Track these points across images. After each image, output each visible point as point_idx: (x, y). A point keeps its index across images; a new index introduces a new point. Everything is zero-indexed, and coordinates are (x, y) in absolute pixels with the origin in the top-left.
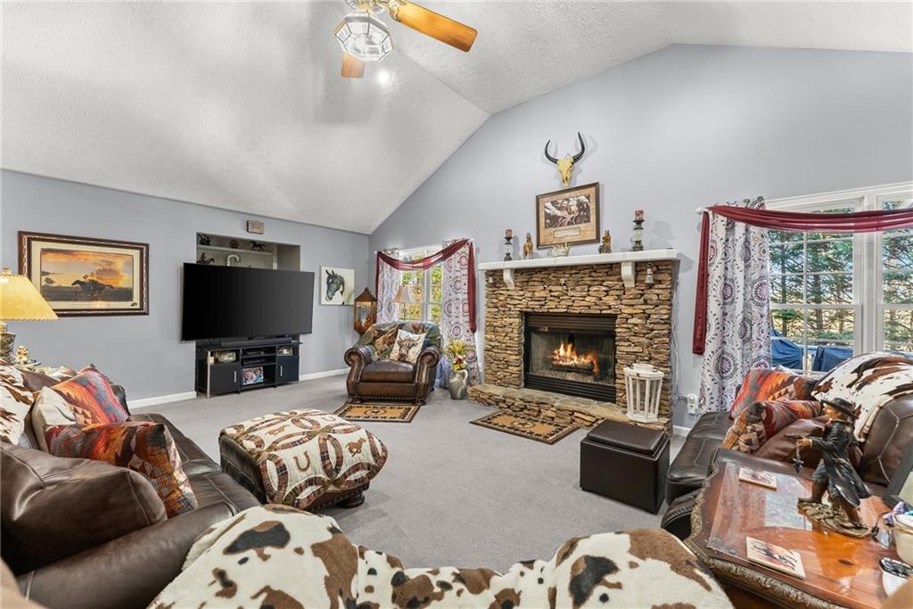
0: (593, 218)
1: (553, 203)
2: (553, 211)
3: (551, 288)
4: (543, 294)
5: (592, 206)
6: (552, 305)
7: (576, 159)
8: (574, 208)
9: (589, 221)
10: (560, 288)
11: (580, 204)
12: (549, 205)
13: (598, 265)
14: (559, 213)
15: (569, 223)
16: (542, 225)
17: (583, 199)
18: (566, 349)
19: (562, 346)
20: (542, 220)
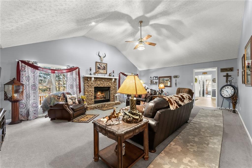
0: (106, 69)
1: (99, 64)
2: (99, 66)
3: (101, 82)
4: (99, 83)
5: (106, 67)
6: (101, 85)
7: (104, 57)
8: (103, 67)
9: (105, 70)
10: (102, 82)
11: (104, 66)
12: (98, 64)
13: (109, 78)
14: (100, 67)
15: (102, 69)
16: (97, 68)
17: (104, 65)
18: (99, 93)
19: (98, 92)
20: (97, 67)
